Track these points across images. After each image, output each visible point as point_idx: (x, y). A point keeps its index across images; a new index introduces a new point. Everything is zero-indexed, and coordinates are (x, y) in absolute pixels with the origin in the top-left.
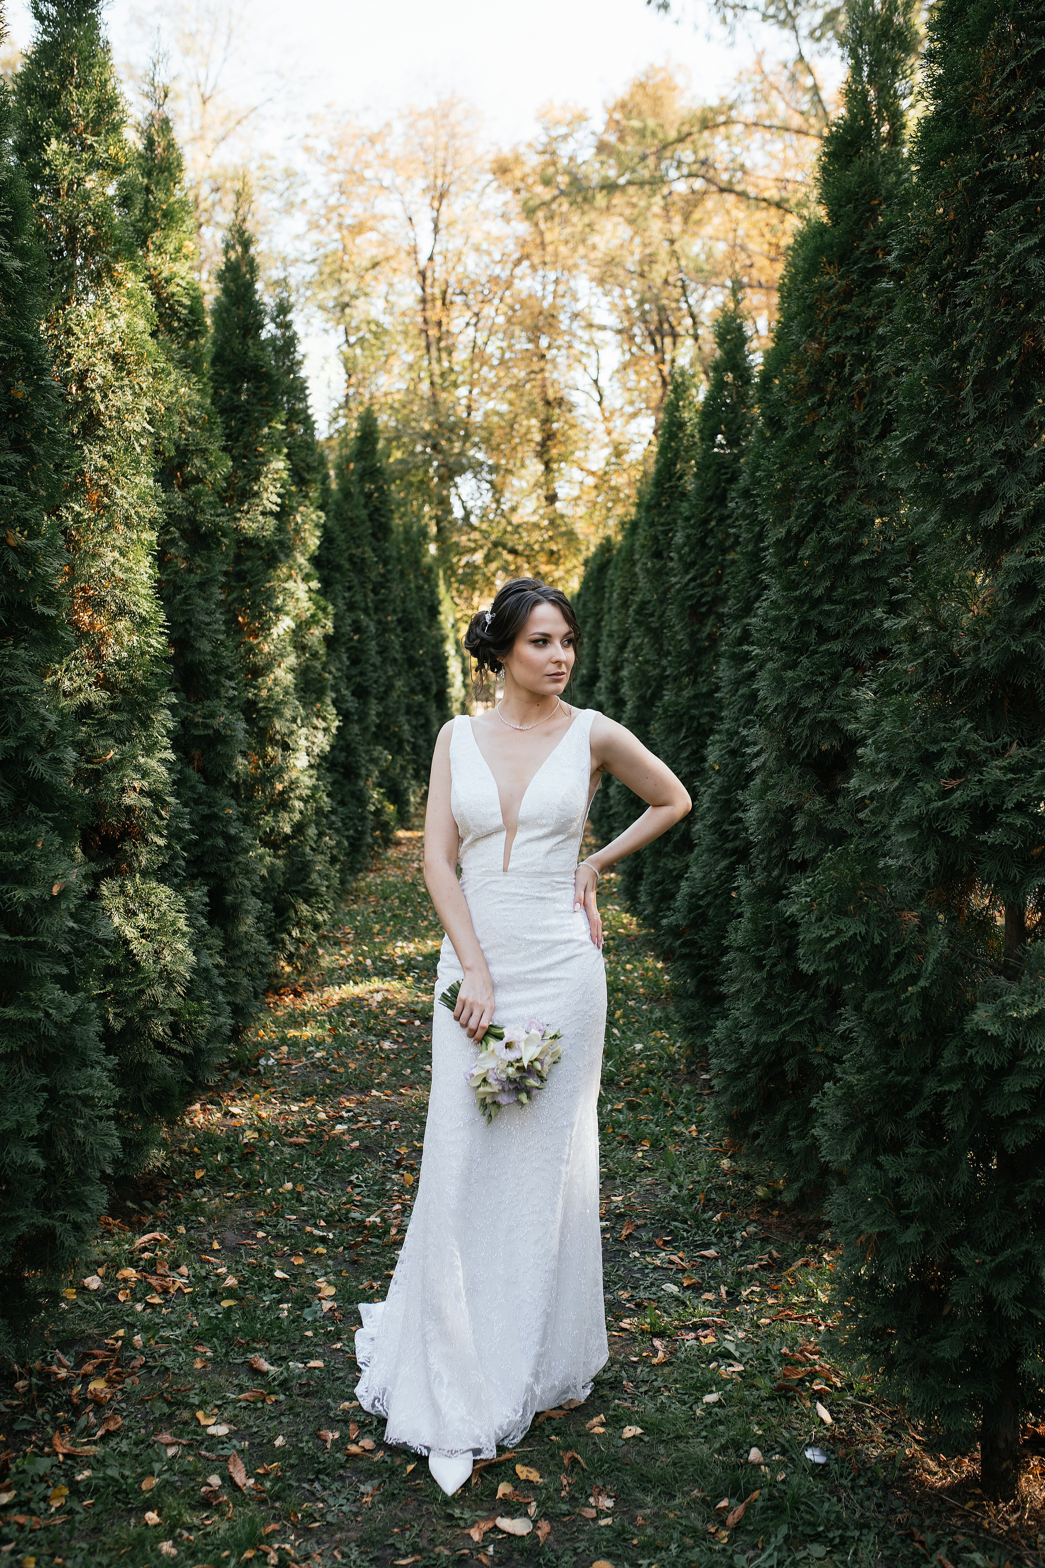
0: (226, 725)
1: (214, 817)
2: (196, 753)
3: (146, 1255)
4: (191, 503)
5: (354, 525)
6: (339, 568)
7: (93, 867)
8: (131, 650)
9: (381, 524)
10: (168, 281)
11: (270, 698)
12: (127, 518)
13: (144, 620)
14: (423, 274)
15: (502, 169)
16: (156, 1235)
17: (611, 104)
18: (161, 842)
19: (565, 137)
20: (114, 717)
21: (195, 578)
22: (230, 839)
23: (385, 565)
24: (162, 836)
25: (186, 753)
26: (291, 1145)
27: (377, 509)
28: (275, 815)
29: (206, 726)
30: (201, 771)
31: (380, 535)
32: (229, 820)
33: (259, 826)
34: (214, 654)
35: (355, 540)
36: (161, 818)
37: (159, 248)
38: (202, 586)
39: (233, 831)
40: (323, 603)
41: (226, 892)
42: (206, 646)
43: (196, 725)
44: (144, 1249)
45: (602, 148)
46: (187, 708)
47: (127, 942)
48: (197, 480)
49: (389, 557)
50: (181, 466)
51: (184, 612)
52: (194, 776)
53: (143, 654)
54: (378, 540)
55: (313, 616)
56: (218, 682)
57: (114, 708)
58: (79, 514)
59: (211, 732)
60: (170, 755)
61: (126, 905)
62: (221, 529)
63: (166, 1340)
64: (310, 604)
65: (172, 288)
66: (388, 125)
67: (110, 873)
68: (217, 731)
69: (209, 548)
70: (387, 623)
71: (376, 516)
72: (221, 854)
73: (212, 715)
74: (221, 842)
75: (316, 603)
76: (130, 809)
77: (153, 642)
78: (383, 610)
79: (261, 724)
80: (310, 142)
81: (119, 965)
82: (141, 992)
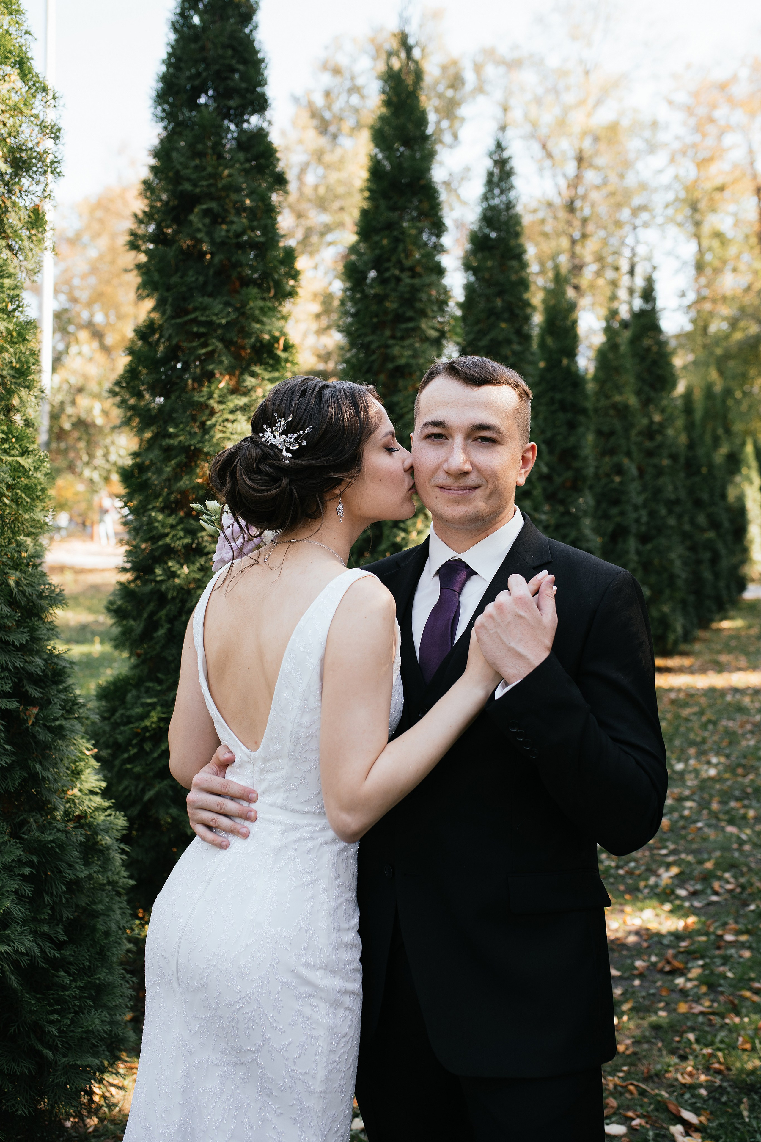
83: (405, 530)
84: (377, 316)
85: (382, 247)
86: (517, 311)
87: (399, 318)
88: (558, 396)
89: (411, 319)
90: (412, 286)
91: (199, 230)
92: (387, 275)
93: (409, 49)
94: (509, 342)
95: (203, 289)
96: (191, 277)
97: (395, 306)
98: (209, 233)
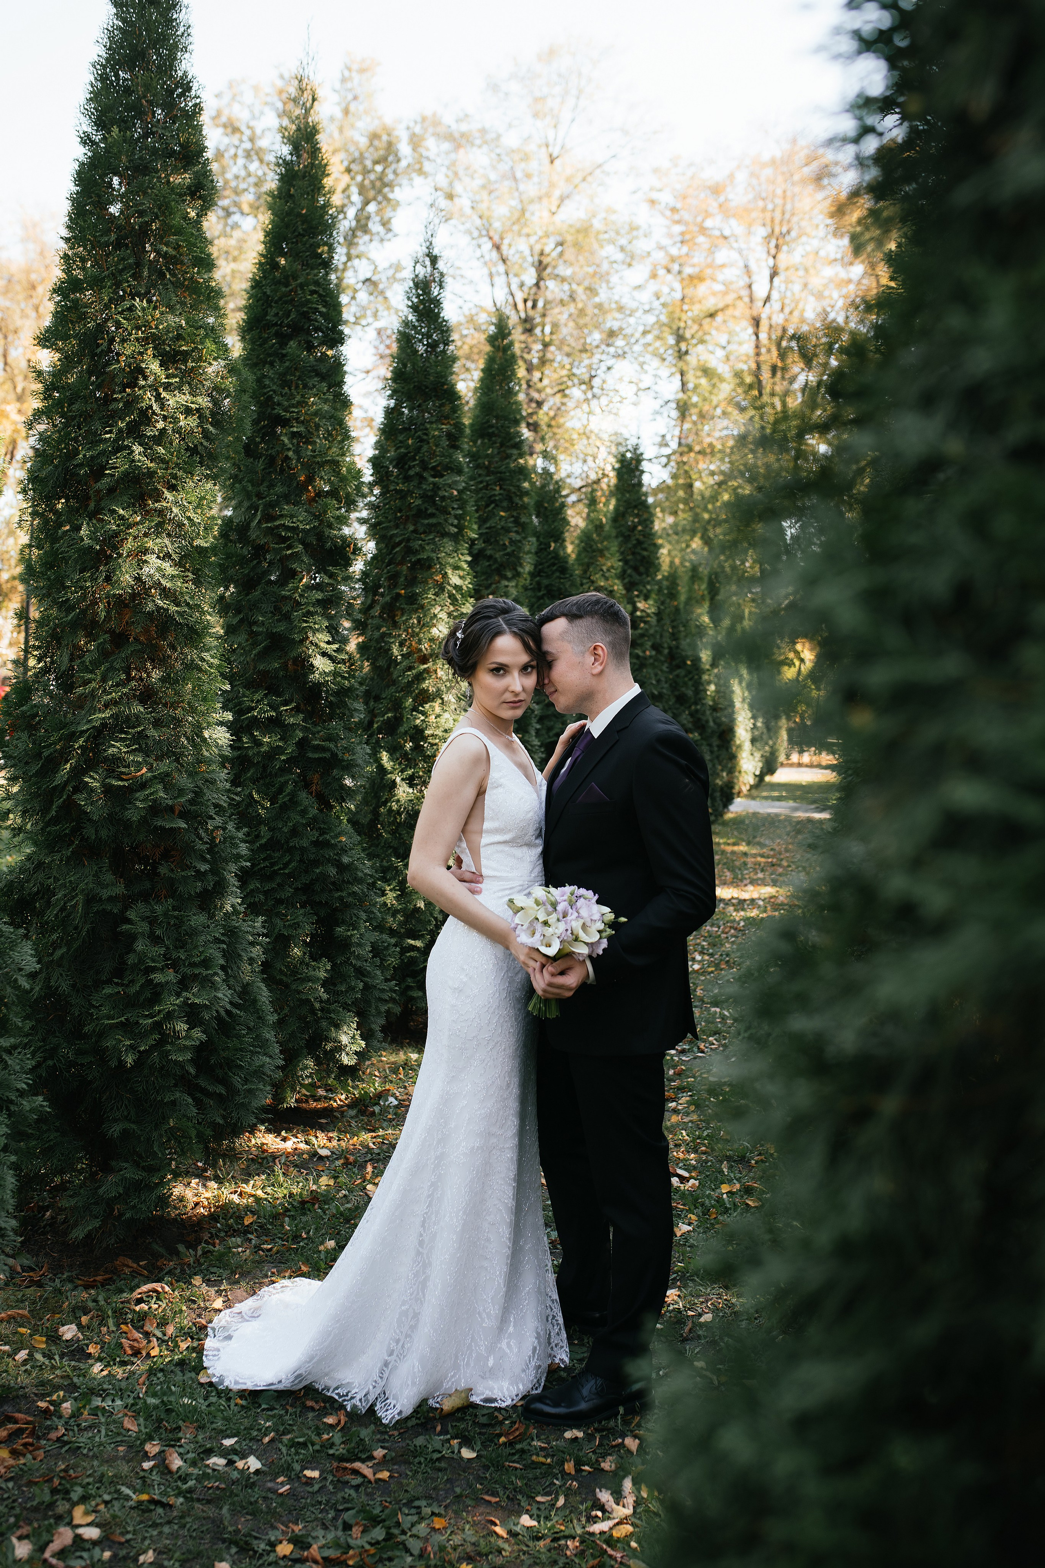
0: (346, 750)
1: (327, 844)
2: (314, 777)
3: (136, 1307)
4: (316, 517)
9: (644, 557)
14: (757, 320)
16: (155, 1286)
18: (204, 867)
21: (318, 595)
22: (342, 868)
24: (204, 860)
27: (639, 543)
29: (324, 749)
31: (641, 569)
32: (343, 849)
38: (328, 603)
39: (346, 860)
41: (337, 923)
43: (318, 748)
44: (139, 1300)
48: (329, 496)
54: (640, 574)
59: (327, 755)
66: (731, 176)
67: (142, 897)
68: (334, 755)
69: (335, 564)
70: (645, 658)
71: (638, 550)
72: (333, 883)
73: (332, 738)
74: (332, 871)
78: (641, 645)
80: (656, 196)
81: (138, 993)
82: (158, 1026)
83: (424, 713)
84: (400, 511)
85: (408, 447)
86: (517, 500)
87: (421, 513)
88: (545, 582)
89: (432, 515)
90: (434, 484)
91: (289, 449)
92: (411, 473)
93: (434, 260)
94: (507, 530)
95: (286, 498)
96: (279, 489)
97: (419, 502)
98: (297, 452)
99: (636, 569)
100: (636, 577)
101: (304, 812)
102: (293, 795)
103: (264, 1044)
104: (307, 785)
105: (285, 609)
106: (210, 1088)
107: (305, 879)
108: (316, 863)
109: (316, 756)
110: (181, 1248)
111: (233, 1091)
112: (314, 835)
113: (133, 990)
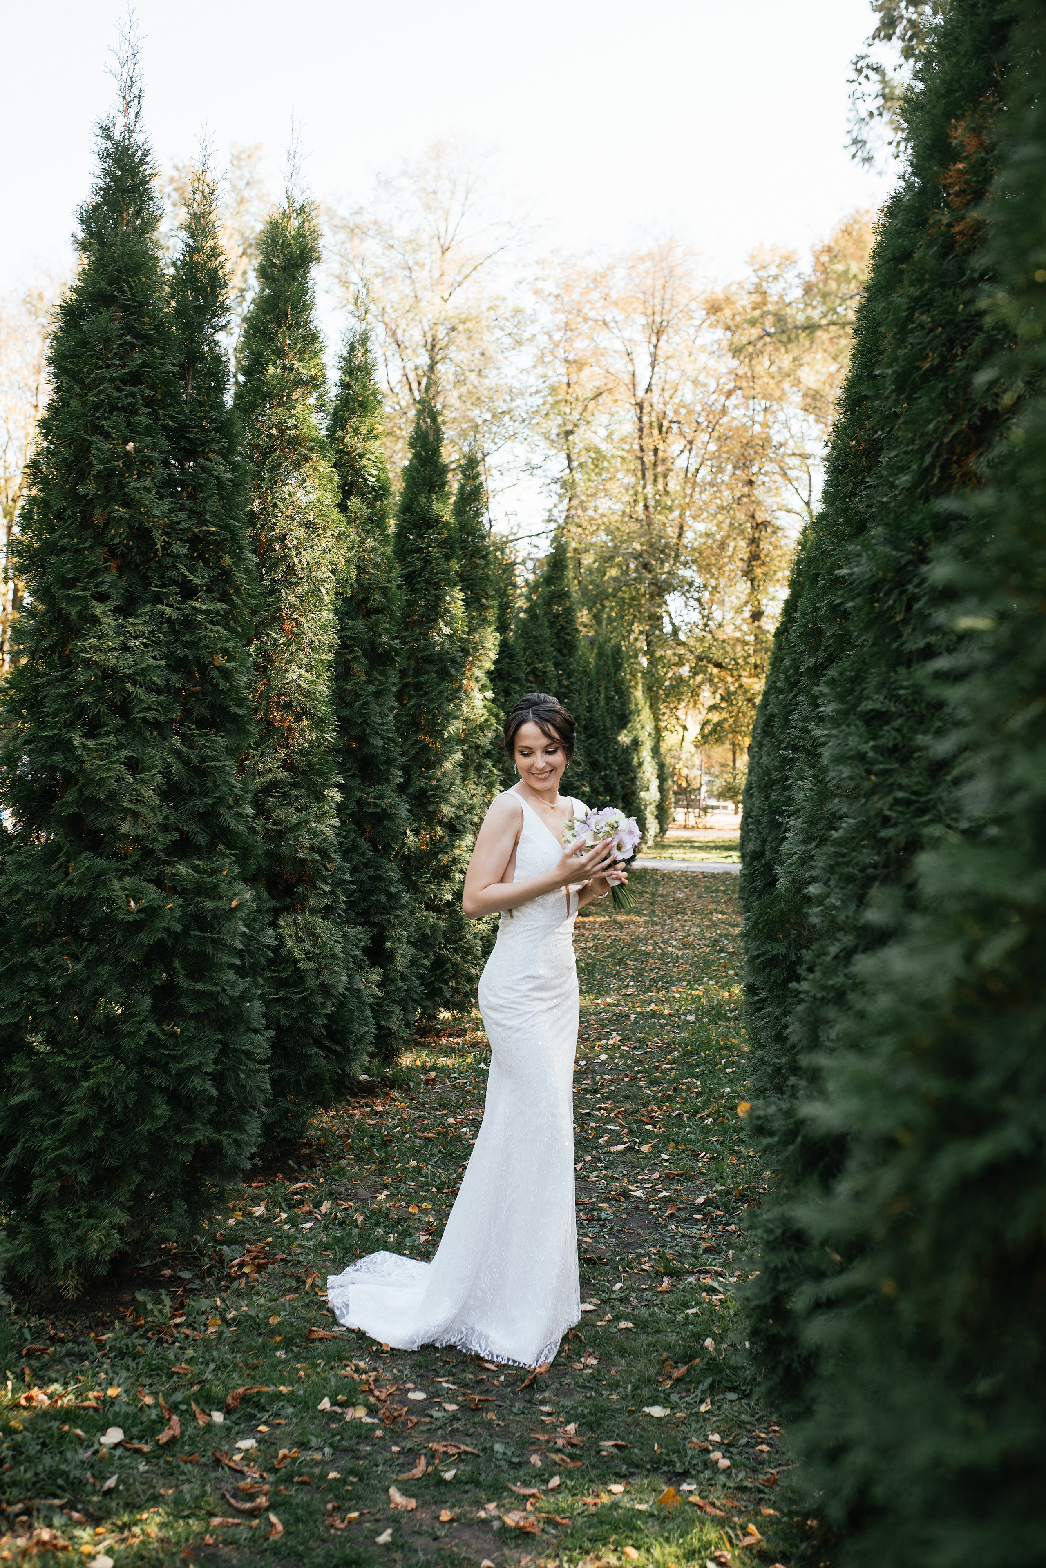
0: (392, 806)
1: (379, 878)
2: (367, 827)
3: (297, 1197)
4: (371, 629)
5: (537, 642)
6: (517, 680)
7: (273, 903)
8: (310, 742)
10: (361, 456)
11: (438, 787)
12: (312, 643)
13: (321, 720)
14: (640, 406)
15: (714, 309)
16: (306, 1184)
17: (818, 248)
18: (327, 889)
19: (776, 278)
20: (295, 792)
21: (372, 688)
22: (390, 896)
23: (569, 678)
24: (327, 884)
25: (360, 827)
26: (421, 1138)
27: (564, 629)
28: (439, 884)
29: (376, 806)
30: (373, 842)
31: (565, 651)
32: (391, 882)
33: (424, 893)
34: (383, 748)
35: (539, 656)
36: (327, 869)
37: (356, 431)
38: (378, 694)
39: (393, 890)
40: (495, 710)
41: (386, 938)
42: (378, 742)
43: (369, 804)
44: (297, 1193)
45: (808, 289)
46: (362, 791)
47: (296, 961)
48: (377, 611)
49: (573, 671)
50: (366, 600)
51: (362, 715)
52: (364, 844)
53: (321, 745)
54: (563, 656)
55: (486, 721)
56: (388, 771)
57: (295, 785)
58: (276, 640)
59: (379, 810)
60: (336, 822)
61: (297, 935)
62: (395, 650)
63: (303, 1247)
64: (484, 711)
65: (364, 462)
66: (611, 268)
67: (287, 909)
68: (384, 810)
69: (384, 664)
72: (384, 908)
73: (381, 797)
74: (384, 899)
75: (489, 710)
76: (304, 861)
77: (328, 737)
79: (430, 809)
80: (540, 285)
81: (288, 977)
82: (304, 999)
99: (560, 651)
100: (561, 658)
101: (363, 854)
102: (354, 840)
103: (365, 1019)
104: (362, 834)
105: (348, 699)
106: (334, 1047)
107: (365, 905)
108: (371, 892)
109: (372, 810)
110: (305, 1168)
111: (348, 1051)
112: (371, 872)
113: (284, 975)
